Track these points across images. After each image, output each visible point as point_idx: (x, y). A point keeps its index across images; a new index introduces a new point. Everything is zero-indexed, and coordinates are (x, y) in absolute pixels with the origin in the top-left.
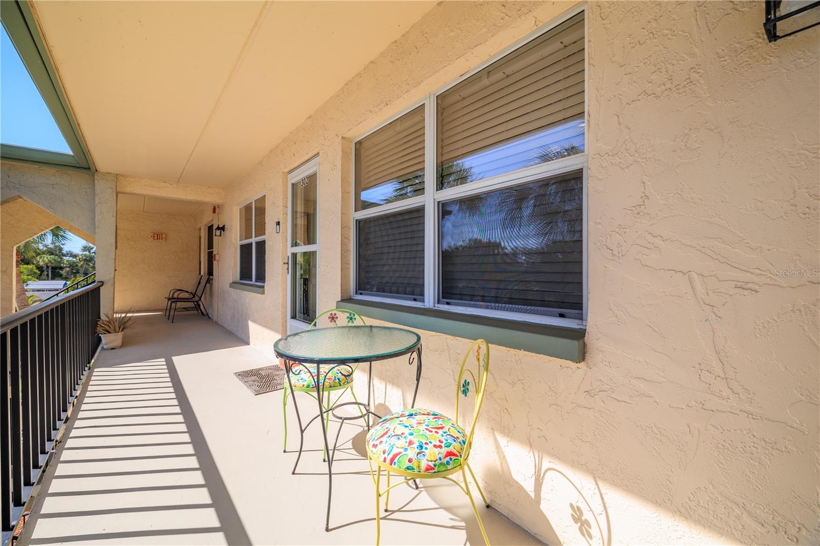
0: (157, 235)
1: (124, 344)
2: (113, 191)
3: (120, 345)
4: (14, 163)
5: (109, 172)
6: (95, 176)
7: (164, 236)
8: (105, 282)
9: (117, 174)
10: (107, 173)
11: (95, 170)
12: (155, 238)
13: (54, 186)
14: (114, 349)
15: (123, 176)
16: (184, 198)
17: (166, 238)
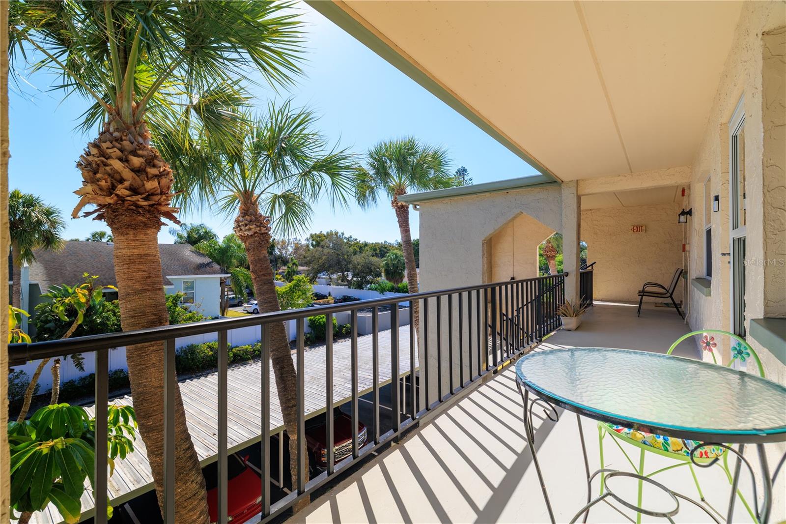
0: (637, 228)
1: (578, 328)
2: (574, 196)
3: (575, 328)
4: (518, 190)
5: (571, 180)
6: (562, 186)
7: (644, 228)
8: (569, 272)
9: (577, 181)
10: (570, 181)
11: (561, 182)
12: (635, 231)
13: (539, 201)
14: (570, 330)
15: (583, 180)
16: (640, 187)
17: (646, 230)
